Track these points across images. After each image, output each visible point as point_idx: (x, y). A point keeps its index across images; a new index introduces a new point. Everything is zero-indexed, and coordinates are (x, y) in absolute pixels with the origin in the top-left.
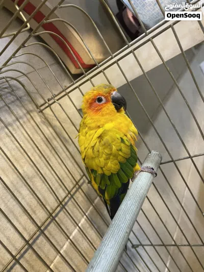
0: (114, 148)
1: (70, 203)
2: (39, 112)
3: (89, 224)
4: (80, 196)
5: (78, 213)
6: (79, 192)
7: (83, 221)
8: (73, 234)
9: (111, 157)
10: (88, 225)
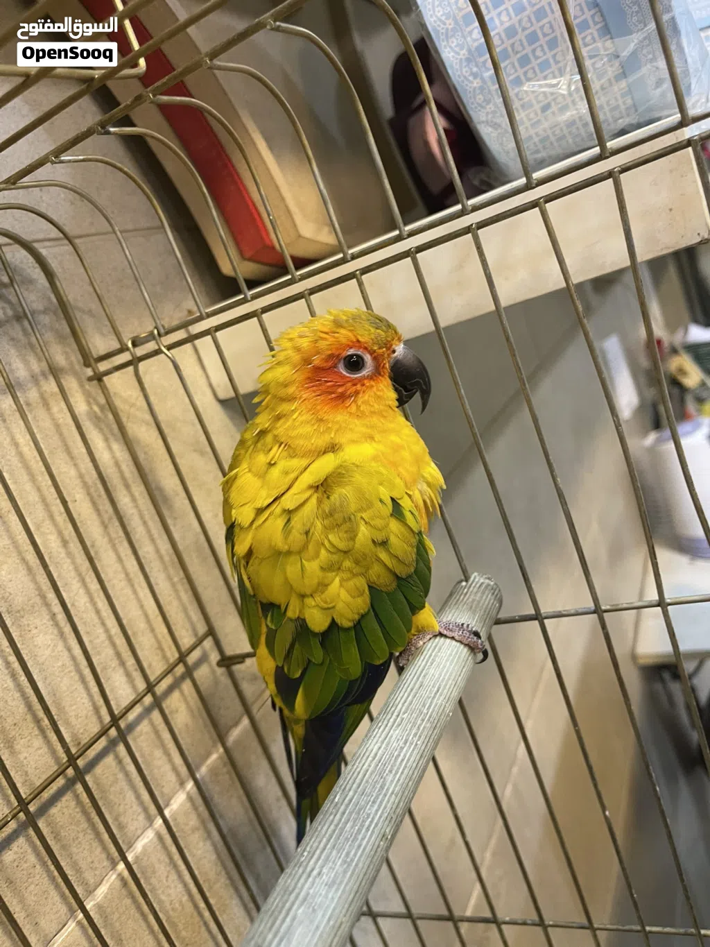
0: (364, 532)
1: (144, 727)
2: (90, 379)
3: (199, 815)
4: (183, 708)
5: (167, 768)
6: (182, 693)
7: (179, 802)
8: (139, 846)
9: (347, 564)
10: (194, 821)
